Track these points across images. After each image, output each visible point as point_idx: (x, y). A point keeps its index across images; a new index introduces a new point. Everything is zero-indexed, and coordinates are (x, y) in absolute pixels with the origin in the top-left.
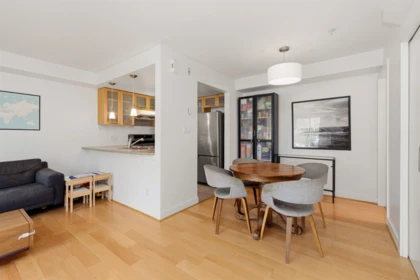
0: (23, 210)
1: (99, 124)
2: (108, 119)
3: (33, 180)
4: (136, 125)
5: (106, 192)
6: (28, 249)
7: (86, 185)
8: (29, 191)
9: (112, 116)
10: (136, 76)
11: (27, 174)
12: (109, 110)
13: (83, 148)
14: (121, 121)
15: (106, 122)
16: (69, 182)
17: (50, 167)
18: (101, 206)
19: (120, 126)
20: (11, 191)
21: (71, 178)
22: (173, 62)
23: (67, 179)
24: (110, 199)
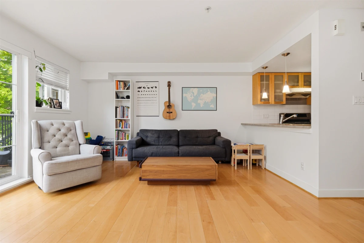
0: (211, 158)
1: (254, 104)
2: (261, 99)
3: (214, 143)
4: (287, 104)
5: (260, 160)
6: (215, 180)
7: (245, 152)
8: (212, 148)
9: (265, 95)
10: (288, 54)
11: (211, 138)
12: (261, 92)
13: (242, 124)
14: (272, 100)
15: (259, 102)
16: (234, 147)
17: (222, 136)
18: (257, 171)
19: (272, 105)
20: (204, 147)
21: (235, 144)
22: (336, 23)
23: (232, 145)
24: (263, 167)
